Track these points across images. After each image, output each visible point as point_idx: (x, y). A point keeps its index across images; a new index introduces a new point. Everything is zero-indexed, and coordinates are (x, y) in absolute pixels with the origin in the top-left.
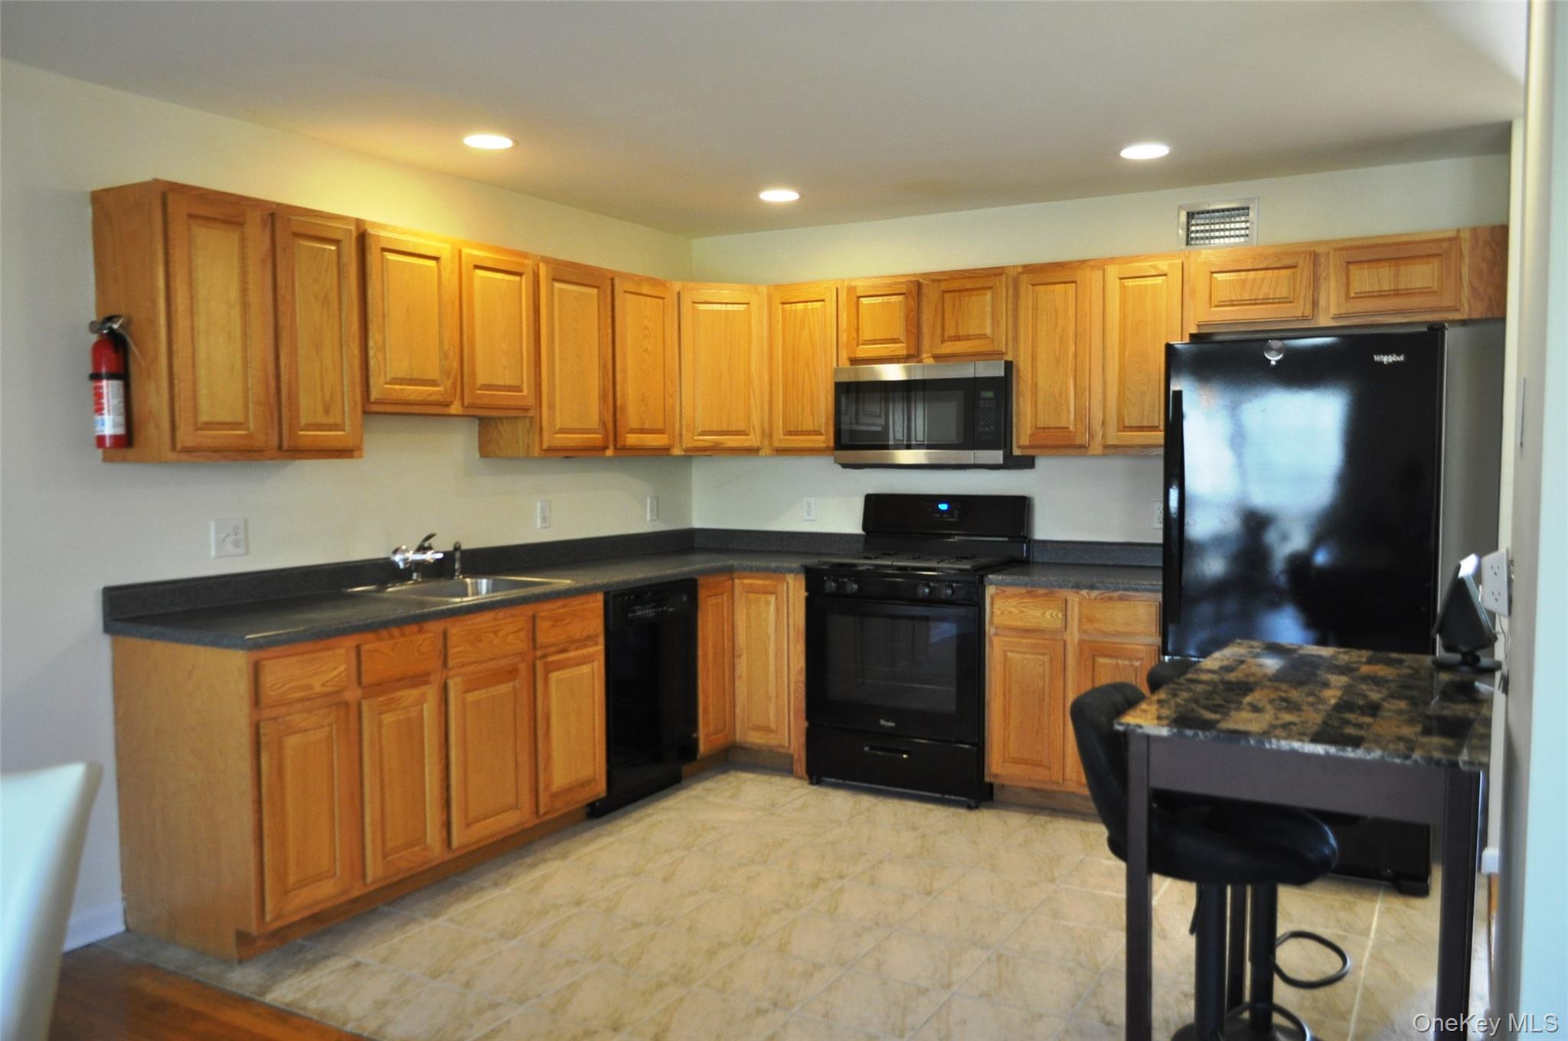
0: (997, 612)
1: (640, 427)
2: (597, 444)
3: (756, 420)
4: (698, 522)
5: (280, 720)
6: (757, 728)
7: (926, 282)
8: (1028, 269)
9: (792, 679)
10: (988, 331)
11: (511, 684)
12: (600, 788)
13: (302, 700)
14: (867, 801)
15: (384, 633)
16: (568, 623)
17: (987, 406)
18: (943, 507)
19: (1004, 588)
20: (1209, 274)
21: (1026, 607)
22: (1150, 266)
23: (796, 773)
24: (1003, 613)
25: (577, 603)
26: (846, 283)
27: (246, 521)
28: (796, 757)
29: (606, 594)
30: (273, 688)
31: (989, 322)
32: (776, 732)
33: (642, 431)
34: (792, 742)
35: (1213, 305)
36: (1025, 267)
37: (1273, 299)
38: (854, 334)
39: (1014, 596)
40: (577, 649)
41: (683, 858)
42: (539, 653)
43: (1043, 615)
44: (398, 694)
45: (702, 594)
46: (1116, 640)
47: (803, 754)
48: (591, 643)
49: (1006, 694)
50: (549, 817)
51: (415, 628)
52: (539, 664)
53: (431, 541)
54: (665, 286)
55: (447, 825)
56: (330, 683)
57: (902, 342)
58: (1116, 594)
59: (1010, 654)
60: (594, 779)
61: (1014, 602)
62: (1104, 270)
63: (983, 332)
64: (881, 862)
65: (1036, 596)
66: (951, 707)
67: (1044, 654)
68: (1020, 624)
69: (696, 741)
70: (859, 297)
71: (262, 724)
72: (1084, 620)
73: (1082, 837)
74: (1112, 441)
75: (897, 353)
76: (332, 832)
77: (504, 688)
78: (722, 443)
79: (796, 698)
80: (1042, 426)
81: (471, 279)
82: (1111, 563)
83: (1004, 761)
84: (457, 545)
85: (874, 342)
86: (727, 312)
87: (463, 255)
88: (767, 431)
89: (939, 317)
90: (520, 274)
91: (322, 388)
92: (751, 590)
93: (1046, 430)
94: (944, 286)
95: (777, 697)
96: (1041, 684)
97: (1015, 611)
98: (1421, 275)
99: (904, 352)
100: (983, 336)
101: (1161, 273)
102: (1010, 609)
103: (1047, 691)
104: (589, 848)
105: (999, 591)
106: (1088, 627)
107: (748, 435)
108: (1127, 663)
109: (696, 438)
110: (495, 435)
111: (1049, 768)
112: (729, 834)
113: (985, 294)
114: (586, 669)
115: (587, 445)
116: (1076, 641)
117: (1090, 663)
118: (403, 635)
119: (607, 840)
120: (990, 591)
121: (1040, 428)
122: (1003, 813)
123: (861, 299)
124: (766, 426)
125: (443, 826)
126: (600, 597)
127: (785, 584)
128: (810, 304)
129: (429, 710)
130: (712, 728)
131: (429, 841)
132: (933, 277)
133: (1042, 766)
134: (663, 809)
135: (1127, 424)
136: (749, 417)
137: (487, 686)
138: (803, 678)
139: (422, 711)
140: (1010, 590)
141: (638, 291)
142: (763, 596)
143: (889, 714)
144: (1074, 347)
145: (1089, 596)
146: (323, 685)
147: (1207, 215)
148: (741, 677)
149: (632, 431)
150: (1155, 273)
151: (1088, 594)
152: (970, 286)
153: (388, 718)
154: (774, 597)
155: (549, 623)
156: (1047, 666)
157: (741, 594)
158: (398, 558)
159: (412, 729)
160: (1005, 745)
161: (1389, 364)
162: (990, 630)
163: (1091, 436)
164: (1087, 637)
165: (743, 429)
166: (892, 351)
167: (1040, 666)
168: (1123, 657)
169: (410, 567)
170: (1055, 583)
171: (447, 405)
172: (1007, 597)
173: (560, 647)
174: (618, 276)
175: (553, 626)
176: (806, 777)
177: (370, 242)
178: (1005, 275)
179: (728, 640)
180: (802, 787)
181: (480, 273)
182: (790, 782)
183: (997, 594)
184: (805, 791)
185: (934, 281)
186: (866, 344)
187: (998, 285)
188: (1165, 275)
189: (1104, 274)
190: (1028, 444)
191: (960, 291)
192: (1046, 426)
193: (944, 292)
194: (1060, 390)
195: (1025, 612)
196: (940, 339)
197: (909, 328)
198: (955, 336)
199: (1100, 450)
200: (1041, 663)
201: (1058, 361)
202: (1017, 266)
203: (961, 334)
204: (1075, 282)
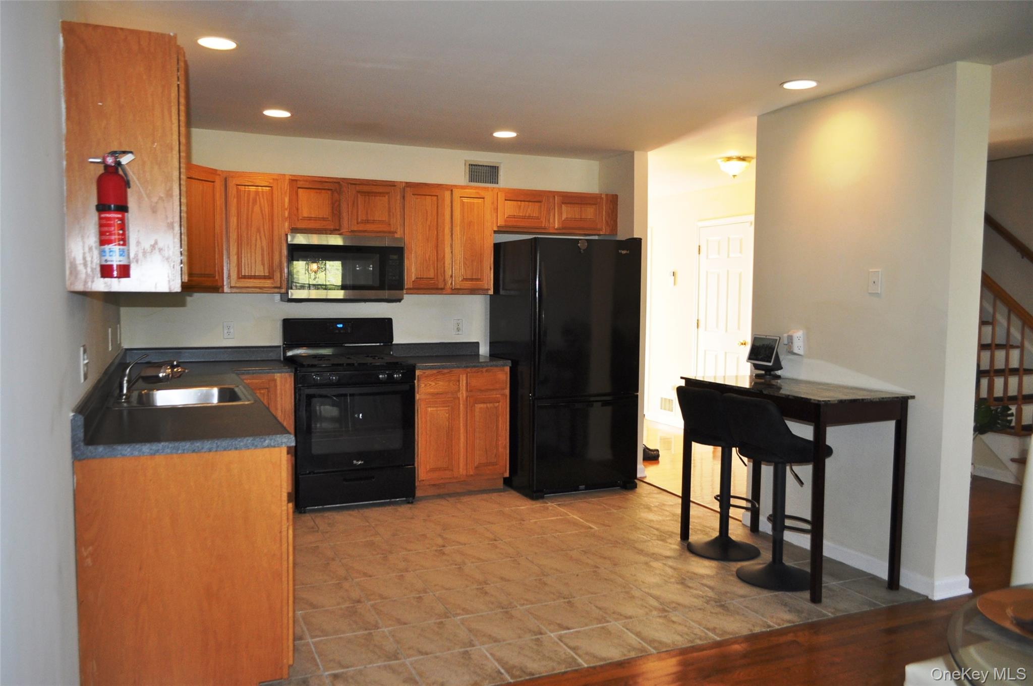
0: (423, 385)
7: (344, 184)
8: (409, 185)
10: (386, 219)
17: (393, 264)
18: (340, 326)
19: (425, 371)
20: (504, 200)
21: (438, 381)
22: (476, 192)
24: (426, 385)
26: (287, 178)
31: (387, 214)
35: (506, 216)
36: (407, 183)
37: (533, 217)
38: (294, 212)
39: (432, 375)
43: (448, 384)
46: (486, 394)
57: (328, 220)
58: (485, 369)
59: (429, 409)
61: (431, 378)
62: (451, 191)
63: (383, 220)
65: (443, 374)
66: (399, 445)
67: (448, 406)
68: (436, 391)
70: (298, 188)
72: (469, 385)
75: (327, 227)
83: (426, 471)
85: (310, 219)
89: (355, 206)
93: (422, 280)
94: (358, 188)
96: (447, 423)
97: (433, 384)
98: (589, 212)
99: (333, 228)
100: (381, 222)
101: (480, 196)
102: (430, 383)
103: (450, 426)
105: (423, 373)
107: (214, 277)
108: (491, 405)
113: (384, 196)
116: (465, 397)
117: (472, 408)
120: (417, 373)
121: (419, 278)
123: (300, 189)
128: (260, 188)
132: (350, 182)
135: (465, 277)
136: (215, 265)
140: (428, 372)
143: (359, 456)
144: (436, 233)
150: (477, 196)
151: (471, 370)
152: (374, 191)
156: (450, 412)
160: (428, 462)
161: (625, 254)
162: (418, 396)
163: (445, 284)
164: (470, 394)
166: (324, 226)
167: (447, 413)
168: (490, 402)
170: (455, 366)
172: (428, 376)
183: (422, 375)
185: (348, 184)
186: (304, 220)
187: (393, 191)
188: (483, 198)
189: (452, 194)
190: (411, 287)
191: (368, 193)
192: (422, 277)
193: (359, 192)
194: (429, 256)
195: (438, 383)
196: (356, 221)
197: (335, 212)
198: (365, 220)
199: (449, 291)
200: (447, 411)
201: (428, 240)
202: (402, 182)
203: (369, 219)
204: (437, 196)
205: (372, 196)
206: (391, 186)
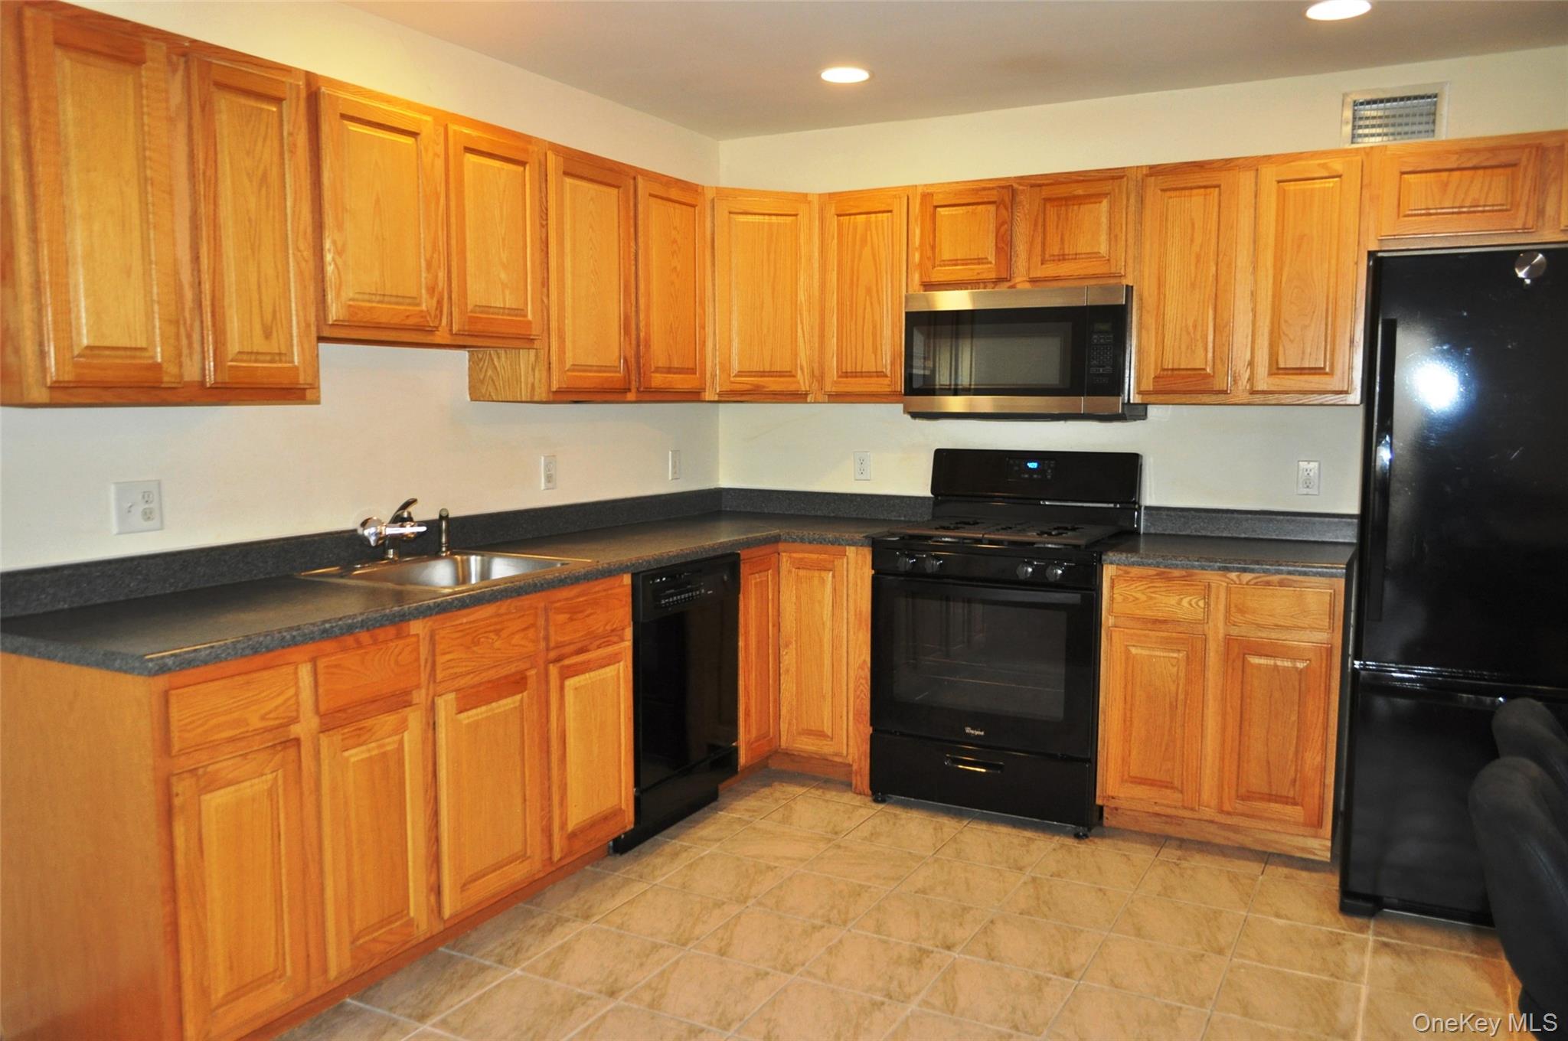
0: (1118, 598)
1: (668, 366)
2: (617, 386)
3: (803, 358)
4: (725, 480)
5: (201, 772)
6: (809, 733)
7: (1021, 188)
8: (1155, 171)
9: (851, 673)
10: (1103, 249)
11: (518, 697)
12: (628, 820)
13: (232, 740)
14: (949, 825)
15: (349, 640)
16: (588, 616)
17: (1102, 341)
18: (1033, 465)
19: (1129, 569)
20: (1399, 174)
21: (1156, 592)
22: (1319, 165)
23: (856, 788)
24: (1125, 599)
25: (598, 587)
26: (920, 190)
27: (159, 484)
28: (855, 767)
29: (634, 576)
30: (189, 727)
31: (1103, 238)
32: (832, 739)
33: (670, 370)
34: (851, 750)
35: (1401, 215)
36: (1151, 167)
38: (929, 253)
39: (1141, 578)
40: (599, 647)
41: (738, 917)
42: (553, 655)
43: (1179, 603)
44: (369, 723)
45: (744, 569)
46: (1274, 635)
47: (866, 765)
48: (615, 639)
49: (1128, 700)
50: (564, 862)
51: (391, 631)
52: (554, 670)
53: (411, 509)
54: (697, 191)
55: (437, 890)
56: (271, 716)
57: (991, 263)
58: (1276, 578)
59: (1134, 650)
60: (621, 809)
61: (1142, 585)
62: (1257, 170)
63: (1096, 250)
64: (992, 922)
65: (1170, 579)
66: (1057, 712)
67: (1179, 651)
68: (1149, 613)
69: (736, 749)
70: (936, 207)
71: (174, 780)
72: (1233, 609)
73: (1231, 881)
74: (1261, 386)
75: (984, 276)
76: (279, 919)
77: (509, 703)
78: (764, 387)
79: (857, 697)
80: (1170, 367)
81: (460, 166)
82: (1243, 536)
83: (1123, 781)
84: (444, 514)
85: (955, 262)
86: (770, 225)
87: (451, 133)
88: (817, 373)
89: (1040, 229)
90: (523, 164)
91: (261, 302)
92: (800, 565)
93: (1174, 372)
94: (1046, 192)
95: (833, 695)
96: (1173, 688)
97: (1143, 598)
99: (993, 275)
100: (1094, 255)
101: (1335, 174)
102: (1136, 595)
103: (1181, 697)
104: (617, 902)
105: (1120, 572)
106: (1237, 617)
107: (794, 376)
108: (1288, 664)
109: (732, 379)
110: (490, 373)
111: (1182, 792)
112: (790, 879)
113: (1100, 202)
114: (609, 671)
115: (606, 386)
116: (1221, 635)
117: (1239, 664)
118: (375, 642)
119: (639, 888)
120: (1109, 572)
121: (1167, 370)
122: (1121, 844)
123: (939, 209)
124: (816, 366)
125: (431, 889)
126: (627, 579)
127: (845, 560)
128: (873, 216)
129: (412, 739)
130: (754, 734)
131: (412, 914)
132: (1033, 182)
133: (1172, 788)
134: (701, 839)
135: (1282, 365)
136: (795, 355)
137: (488, 702)
138: (867, 673)
139: (401, 743)
140: (1136, 571)
141: (665, 195)
142: (816, 573)
143: (977, 719)
144: (1214, 269)
145: (1240, 580)
146: (263, 718)
147: (1382, 105)
148: (787, 671)
149: (658, 370)
150: (1326, 174)
151: (1238, 577)
152: (1080, 192)
153: (356, 755)
154: (831, 574)
155: (562, 618)
156: (1183, 664)
157: (790, 572)
158: (369, 532)
159: (388, 767)
160: (1125, 761)
162: (1107, 619)
163: (1235, 381)
164: (1234, 631)
165: (788, 370)
166: (978, 274)
167: (1173, 665)
168: (1285, 657)
169: (383, 543)
171: (432, 331)
172: (1132, 579)
173: (579, 645)
174: (642, 175)
175: (571, 619)
176: (870, 792)
177: (324, 105)
178: (1125, 179)
179: (774, 626)
180: (865, 806)
181: (471, 158)
182: (848, 798)
183: (1118, 576)
184: (872, 812)
185: (1032, 186)
186: (945, 265)
187: (1117, 191)
188: (1340, 176)
189: (1257, 177)
190: (1151, 389)
191: (1066, 199)
192: (1176, 366)
193: (1046, 200)
194: (1195, 321)
195: (1155, 598)
196: (1039, 258)
197: (1001, 245)
198: (1058, 255)
199: (1245, 397)
200: (1174, 662)
201: (1193, 285)
202: (1142, 167)
203: (1066, 252)
204: (1218, 186)
205: (1073, 205)
206: (1113, 178)
